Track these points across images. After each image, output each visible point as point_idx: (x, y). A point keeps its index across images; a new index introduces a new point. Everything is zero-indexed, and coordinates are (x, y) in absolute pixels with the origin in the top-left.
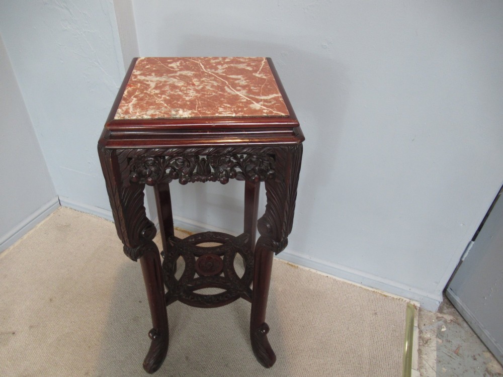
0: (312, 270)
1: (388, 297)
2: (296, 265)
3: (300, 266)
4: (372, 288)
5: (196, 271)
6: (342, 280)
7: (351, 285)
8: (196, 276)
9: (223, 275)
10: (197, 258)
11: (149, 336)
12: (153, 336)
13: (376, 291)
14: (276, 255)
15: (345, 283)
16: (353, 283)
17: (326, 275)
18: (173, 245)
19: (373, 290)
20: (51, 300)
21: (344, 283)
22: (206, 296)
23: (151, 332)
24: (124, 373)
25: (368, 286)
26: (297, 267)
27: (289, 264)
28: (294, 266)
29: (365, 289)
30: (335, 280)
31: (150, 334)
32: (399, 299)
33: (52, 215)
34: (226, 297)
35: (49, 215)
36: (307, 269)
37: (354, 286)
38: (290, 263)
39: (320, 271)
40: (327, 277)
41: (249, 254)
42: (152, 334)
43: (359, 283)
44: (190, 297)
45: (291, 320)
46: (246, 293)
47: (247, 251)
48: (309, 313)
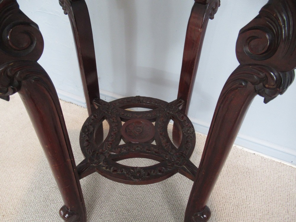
5: (122, 137)
6: (270, 158)
7: (280, 163)
8: (122, 142)
9: (154, 143)
10: (123, 123)
11: (60, 214)
12: (65, 215)
15: (274, 161)
16: (283, 162)
17: (253, 152)
18: (97, 107)
21: (272, 162)
22: (133, 168)
23: (62, 209)
30: (262, 158)
31: (62, 212)
34: (160, 171)
37: (284, 165)
39: (246, 148)
40: (254, 154)
41: (185, 121)
42: (63, 212)
43: (289, 162)
44: (112, 168)
45: (222, 198)
46: (185, 167)
47: (183, 117)
48: (241, 191)
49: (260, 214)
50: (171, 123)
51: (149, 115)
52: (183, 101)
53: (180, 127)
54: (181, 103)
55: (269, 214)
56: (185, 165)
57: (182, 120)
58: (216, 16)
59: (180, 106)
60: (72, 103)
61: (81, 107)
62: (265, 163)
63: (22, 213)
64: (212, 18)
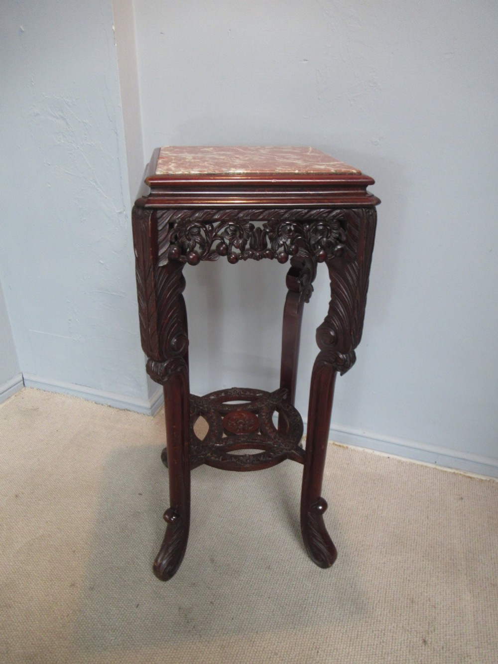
0: (367, 450)
1: (474, 478)
2: (345, 445)
3: (350, 447)
4: (451, 468)
5: (223, 431)
6: (409, 460)
7: (422, 466)
8: (224, 436)
9: (259, 433)
11: (165, 518)
12: (170, 518)
13: (456, 472)
14: (341, 375)
16: (424, 464)
17: (386, 455)
19: (453, 471)
20: (17, 496)
21: (411, 464)
24: (126, 583)
25: (445, 467)
26: (347, 447)
27: (336, 445)
28: (343, 447)
29: (442, 471)
30: (399, 461)
32: (489, 481)
33: (13, 397)
35: (9, 398)
36: (361, 449)
37: (426, 467)
38: (336, 443)
39: (378, 451)
40: (389, 458)
41: (291, 410)
42: (168, 515)
43: (432, 463)
44: (221, 458)
45: (348, 510)
46: (294, 452)
47: (288, 407)
48: (371, 501)
49: (394, 523)
50: (276, 414)
51: (250, 407)
52: (287, 390)
53: (285, 417)
54: (284, 393)
55: (405, 522)
56: (294, 450)
57: (287, 410)
58: (311, 300)
59: (284, 395)
60: (129, 411)
61: (144, 415)
62: (402, 467)
63: (97, 547)
64: (308, 302)
